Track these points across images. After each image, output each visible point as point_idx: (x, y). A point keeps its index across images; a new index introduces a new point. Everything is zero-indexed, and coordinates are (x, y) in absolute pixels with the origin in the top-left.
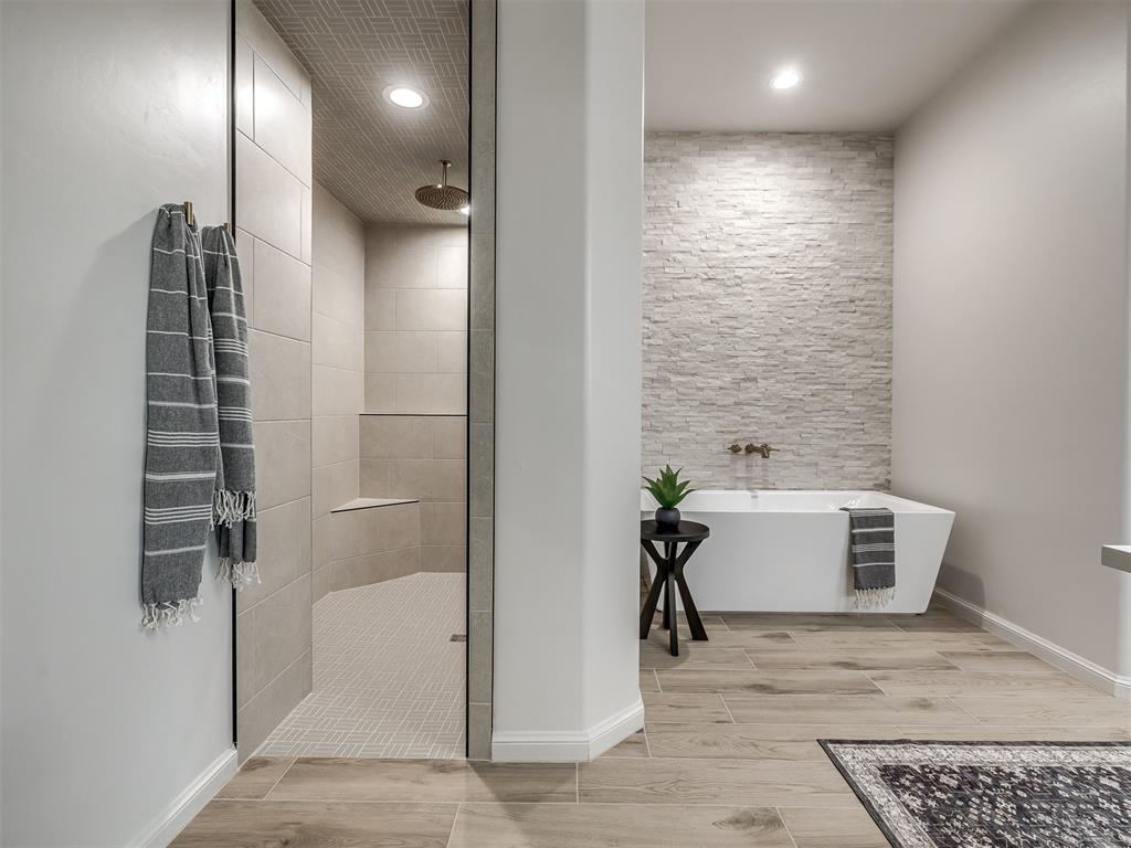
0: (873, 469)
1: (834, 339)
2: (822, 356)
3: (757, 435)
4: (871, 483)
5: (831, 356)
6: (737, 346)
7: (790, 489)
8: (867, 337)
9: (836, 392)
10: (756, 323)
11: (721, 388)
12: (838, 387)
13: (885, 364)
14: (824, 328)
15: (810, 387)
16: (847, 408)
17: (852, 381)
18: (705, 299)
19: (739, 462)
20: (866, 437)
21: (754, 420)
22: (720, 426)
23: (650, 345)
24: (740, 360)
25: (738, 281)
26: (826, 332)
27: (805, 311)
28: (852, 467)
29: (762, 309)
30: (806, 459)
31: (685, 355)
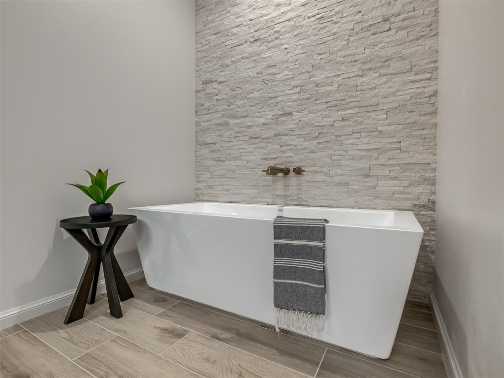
0: (411, 189)
1: (365, 63)
2: (352, 82)
3: (292, 159)
4: (409, 204)
5: (363, 80)
6: (275, 89)
7: (321, 206)
8: (404, 52)
9: (368, 114)
10: (291, 66)
11: (264, 124)
12: (374, 108)
13: (429, 75)
14: (354, 55)
15: (340, 113)
16: (379, 128)
17: (386, 100)
18: (252, 57)
19: (279, 183)
20: (402, 155)
21: (290, 147)
22: (264, 154)
23: (217, 100)
24: (279, 99)
25: (277, 35)
26: (357, 58)
27: (337, 43)
28: (385, 186)
29: (296, 52)
30: (337, 179)
31: (239, 103)
